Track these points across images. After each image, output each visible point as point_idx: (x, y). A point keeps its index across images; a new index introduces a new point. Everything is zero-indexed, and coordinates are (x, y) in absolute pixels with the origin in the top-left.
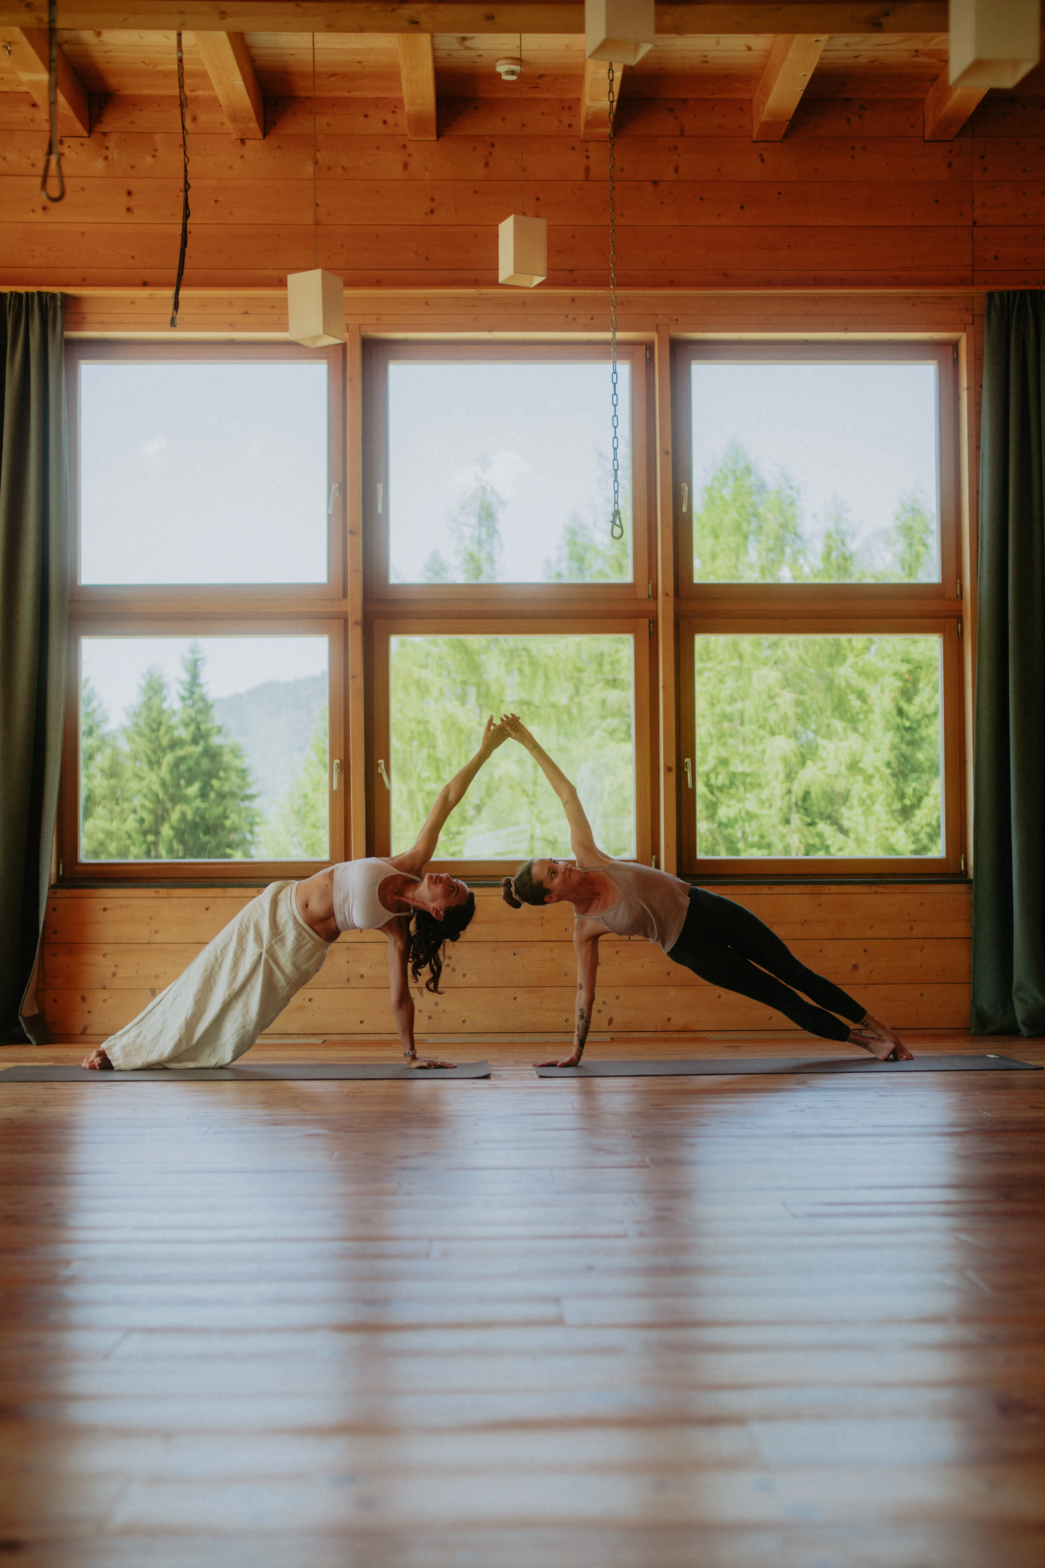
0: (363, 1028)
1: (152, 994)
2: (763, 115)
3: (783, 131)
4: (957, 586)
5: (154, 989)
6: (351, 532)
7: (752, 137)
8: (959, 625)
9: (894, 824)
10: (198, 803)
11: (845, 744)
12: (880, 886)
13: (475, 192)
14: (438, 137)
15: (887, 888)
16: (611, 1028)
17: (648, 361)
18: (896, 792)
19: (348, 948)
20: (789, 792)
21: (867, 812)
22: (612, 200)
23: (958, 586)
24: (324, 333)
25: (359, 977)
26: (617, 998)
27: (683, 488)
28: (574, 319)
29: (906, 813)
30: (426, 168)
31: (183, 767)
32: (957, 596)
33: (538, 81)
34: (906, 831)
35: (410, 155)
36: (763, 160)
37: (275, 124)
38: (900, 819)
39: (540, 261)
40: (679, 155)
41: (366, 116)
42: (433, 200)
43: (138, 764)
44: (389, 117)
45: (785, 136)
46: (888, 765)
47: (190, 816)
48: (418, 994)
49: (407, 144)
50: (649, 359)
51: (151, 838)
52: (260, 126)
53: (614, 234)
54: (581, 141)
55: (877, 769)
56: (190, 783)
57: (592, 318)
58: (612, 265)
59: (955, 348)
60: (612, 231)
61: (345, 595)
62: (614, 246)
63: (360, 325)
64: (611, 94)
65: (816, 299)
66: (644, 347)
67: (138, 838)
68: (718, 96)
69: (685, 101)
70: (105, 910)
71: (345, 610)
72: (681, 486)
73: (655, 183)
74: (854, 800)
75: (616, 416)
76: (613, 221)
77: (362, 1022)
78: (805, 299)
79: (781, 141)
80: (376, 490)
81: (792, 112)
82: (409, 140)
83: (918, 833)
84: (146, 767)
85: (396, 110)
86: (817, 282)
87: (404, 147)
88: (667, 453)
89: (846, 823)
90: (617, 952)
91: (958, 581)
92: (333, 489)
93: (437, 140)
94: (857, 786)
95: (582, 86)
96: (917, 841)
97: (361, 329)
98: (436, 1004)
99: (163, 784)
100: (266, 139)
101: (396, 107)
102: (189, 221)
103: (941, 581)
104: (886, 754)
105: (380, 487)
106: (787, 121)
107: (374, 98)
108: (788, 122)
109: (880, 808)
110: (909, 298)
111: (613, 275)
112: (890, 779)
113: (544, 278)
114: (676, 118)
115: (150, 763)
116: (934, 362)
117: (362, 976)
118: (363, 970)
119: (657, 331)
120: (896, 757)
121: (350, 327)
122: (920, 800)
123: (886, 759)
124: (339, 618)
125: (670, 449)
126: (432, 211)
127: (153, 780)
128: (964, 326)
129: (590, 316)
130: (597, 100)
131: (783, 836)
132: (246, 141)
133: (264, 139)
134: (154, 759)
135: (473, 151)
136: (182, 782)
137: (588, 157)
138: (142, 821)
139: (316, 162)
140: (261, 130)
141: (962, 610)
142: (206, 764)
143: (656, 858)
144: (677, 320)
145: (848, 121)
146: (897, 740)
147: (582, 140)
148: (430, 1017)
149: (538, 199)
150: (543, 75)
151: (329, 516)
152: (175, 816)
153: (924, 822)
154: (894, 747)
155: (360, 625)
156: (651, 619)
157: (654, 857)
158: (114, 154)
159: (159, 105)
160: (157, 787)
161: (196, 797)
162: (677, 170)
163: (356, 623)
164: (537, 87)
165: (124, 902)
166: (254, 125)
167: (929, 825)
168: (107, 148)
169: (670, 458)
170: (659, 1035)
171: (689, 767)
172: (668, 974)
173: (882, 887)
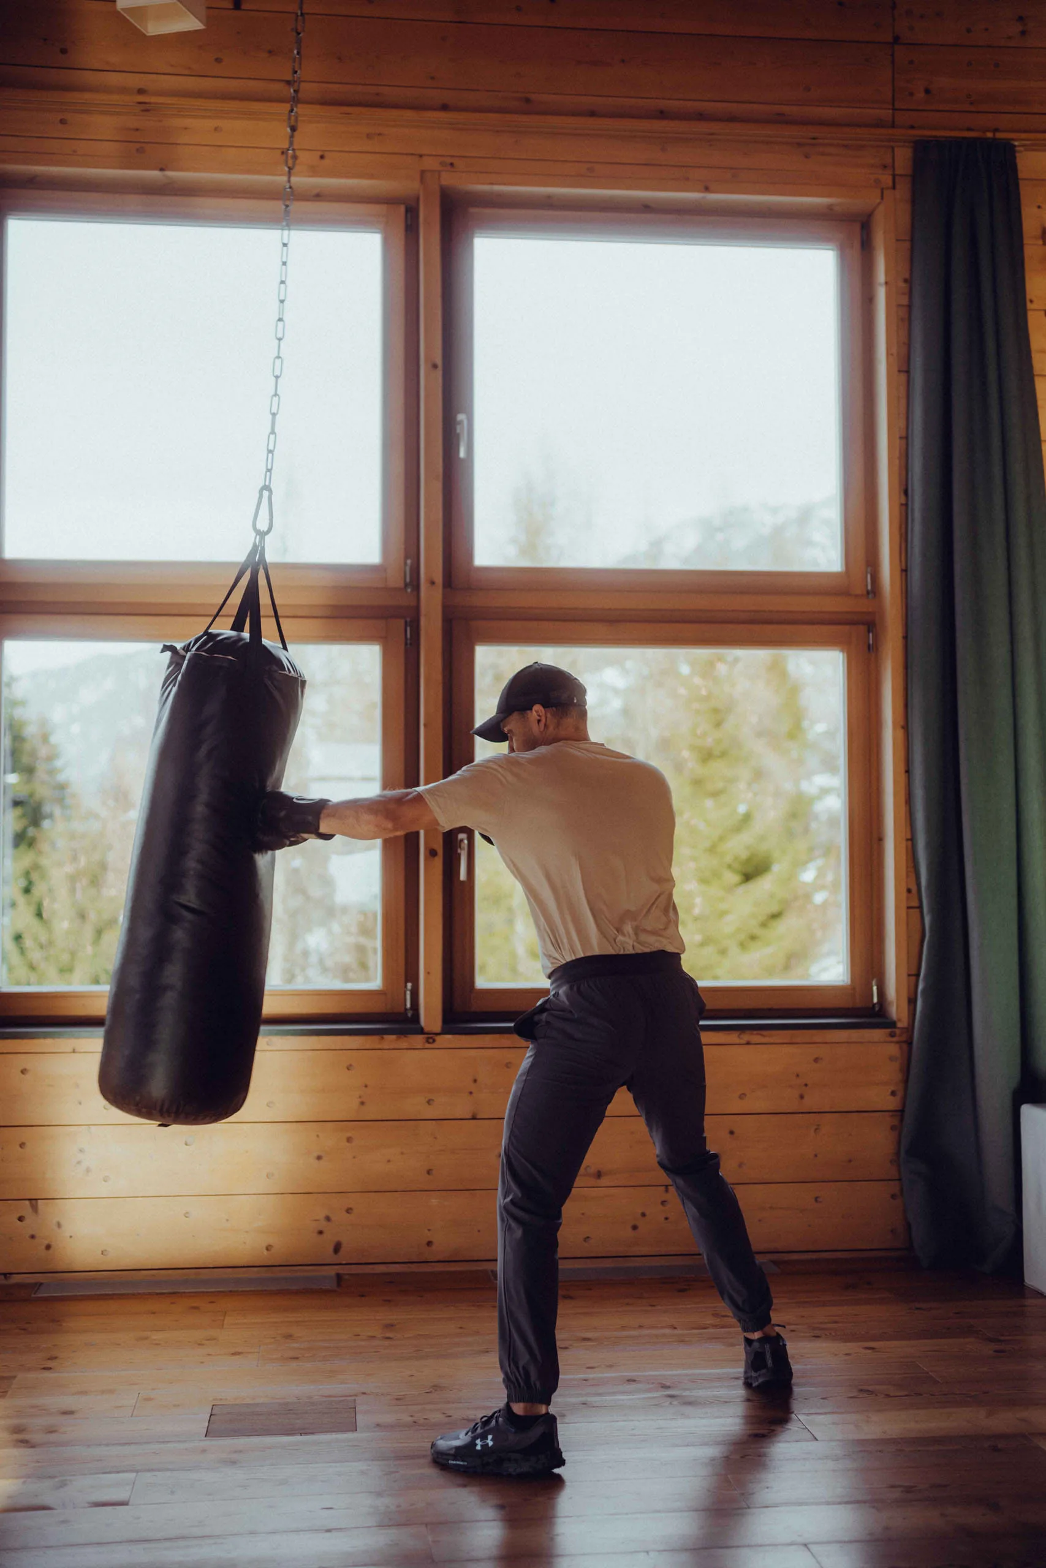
4: (868, 575)
8: (871, 635)
12: (755, 1032)
15: (764, 1036)
16: (342, 1257)
17: (408, 226)
26: (349, 1210)
27: (458, 421)
28: (294, 157)
32: (868, 592)
48: (30, 1210)
50: (411, 225)
57: (322, 157)
59: (865, 222)
65: (663, 141)
66: (402, 206)
86: (665, 116)
88: (435, 366)
91: (869, 569)
103: (842, 570)
110: (799, 146)
116: (836, 243)
119: (422, 181)
125: (439, 361)
128: (880, 189)
129: (320, 153)
141: (878, 612)
143: (413, 987)
144: (453, 165)
148: (49, 1246)
156: (408, 620)
157: (409, 985)
169: (439, 373)
170: (414, 1268)
171: (464, 849)
172: (429, 1172)
173: (757, 1034)
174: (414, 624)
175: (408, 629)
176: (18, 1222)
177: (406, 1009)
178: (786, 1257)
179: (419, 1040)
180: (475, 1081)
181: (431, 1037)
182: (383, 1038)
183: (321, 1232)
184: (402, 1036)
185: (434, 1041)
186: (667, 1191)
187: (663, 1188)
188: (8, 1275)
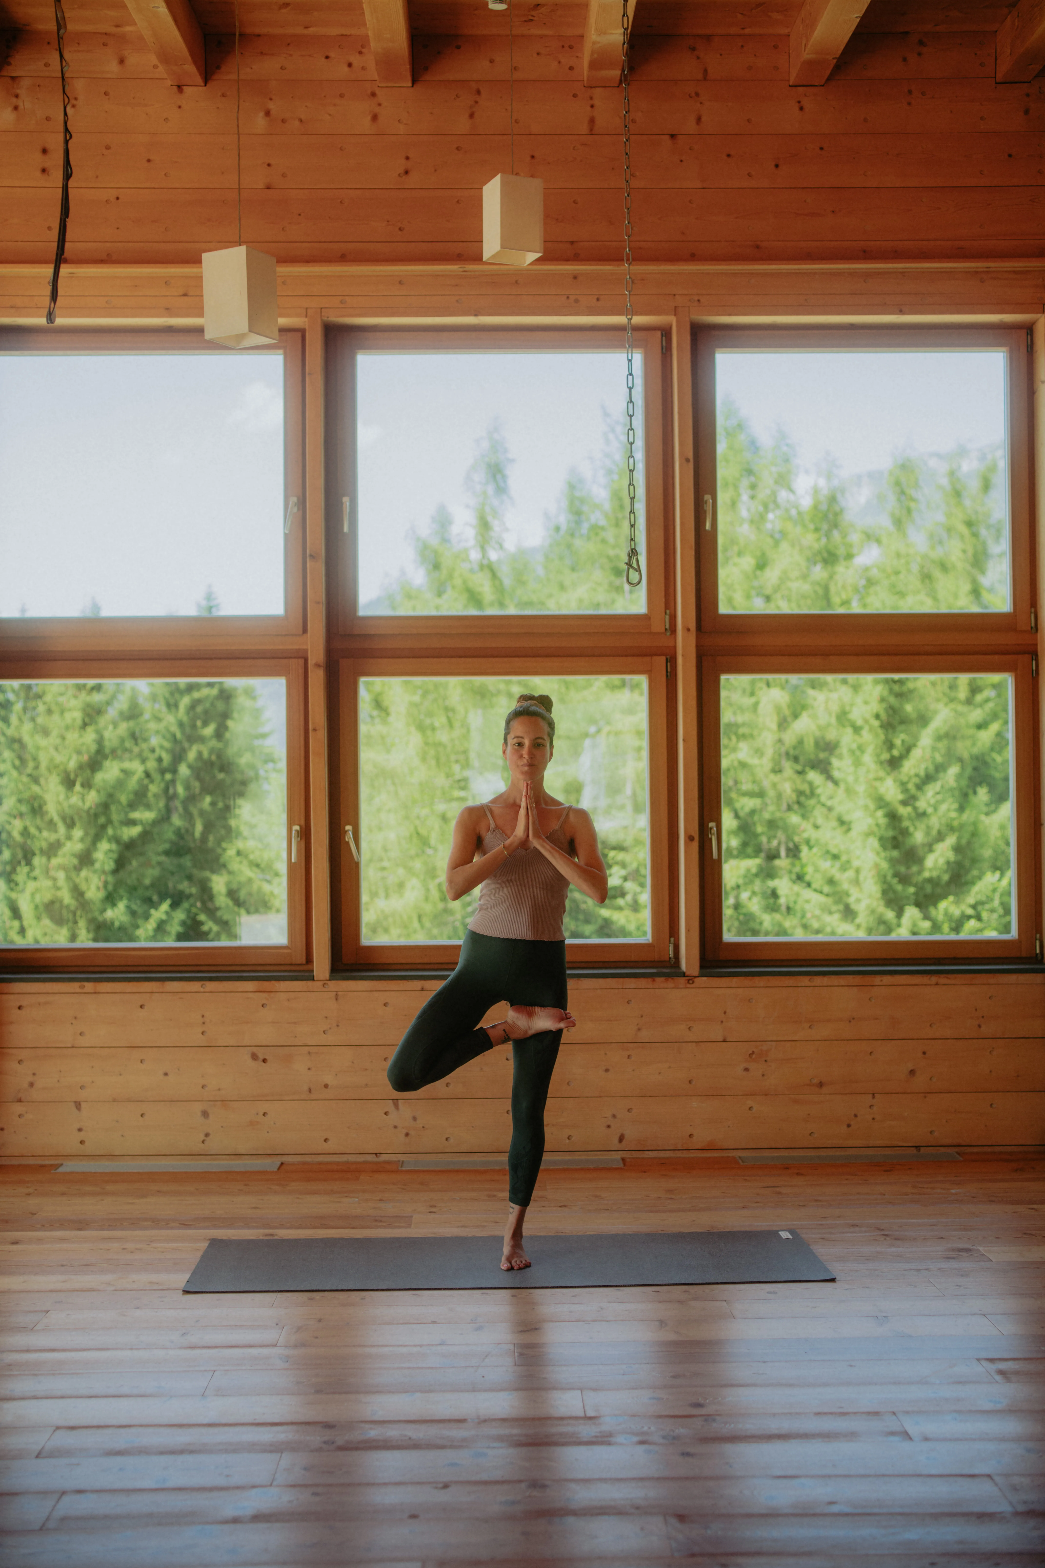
0: (327, 1148)
1: (77, 1108)
2: (806, 52)
3: (828, 72)
4: (1031, 616)
5: (80, 1102)
6: (311, 556)
7: (789, 80)
8: (1034, 662)
9: (882, 774)
10: (214, 743)
11: (834, 696)
12: (942, 976)
13: (458, 149)
14: (414, 81)
15: (950, 979)
16: (623, 1146)
17: (664, 350)
18: (884, 743)
19: (309, 1053)
20: (780, 741)
21: (857, 763)
22: (627, 154)
23: (1033, 615)
24: (250, 331)
25: (323, 1086)
26: (629, 1110)
27: (706, 501)
28: (576, 301)
29: (894, 763)
30: (399, 121)
31: (199, 709)
32: (1032, 628)
33: (533, 13)
34: (895, 781)
35: (380, 105)
36: (801, 109)
37: (218, 68)
38: (888, 769)
39: (535, 232)
40: (701, 103)
41: (327, 57)
42: (407, 158)
43: (157, 706)
44: (356, 60)
45: (829, 79)
46: (877, 717)
47: (206, 755)
48: (393, 1107)
49: (377, 92)
50: (666, 347)
51: (168, 776)
52: (198, 68)
53: (630, 197)
54: (585, 87)
55: (866, 721)
56: (205, 724)
57: (598, 299)
58: (626, 238)
59: (1029, 332)
60: (626, 195)
61: (305, 631)
62: (628, 213)
63: (321, 308)
64: (625, 18)
65: (867, 275)
66: (659, 333)
67: (157, 777)
68: (747, 31)
69: (708, 38)
70: (20, 1008)
71: (305, 647)
72: (703, 498)
73: (673, 136)
74: (844, 750)
75: (632, 429)
76: (627, 181)
77: (326, 1140)
78: (852, 274)
79: (823, 86)
80: (342, 503)
81: (842, 48)
82: (379, 87)
83: (907, 783)
84: (164, 709)
85: (363, 50)
86: (866, 255)
87: (373, 94)
88: (688, 460)
89: (836, 774)
90: (629, 1057)
91: (1033, 610)
92: (291, 503)
93: (413, 87)
94: (847, 739)
95: (585, 19)
96: (905, 791)
97: (323, 314)
98: (415, 1119)
99: (181, 725)
100: (208, 85)
101: (362, 47)
102: (71, 183)
103: (1012, 611)
104: (875, 707)
105: (346, 500)
106: (834, 59)
107: (338, 35)
108: (835, 61)
109: (868, 758)
110: (977, 272)
111: (628, 250)
112: (880, 732)
113: (540, 255)
114: (698, 58)
115: (169, 706)
116: (1004, 349)
117: (326, 1086)
118: (329, 1079)
119: (675, 315)
120: (886, 710)
121: (308, 310)
122: (908, 750)
123: (875, 711)
124: (299, 658)
125: (691, 455)
126: (407, 172)
127: (170, 720)
128: (1042, 306)
129: (596, 297)
130: (605, 34)
131: (774, 785)
132: (184, 87)
133: (205, 86)
134: (172, 701)
135: (455, 99)
136: (199, 723)
137: (592, 106)
138: (160, 760)
139: (268, 113)
140: (200, 75)
141: (1036, 645)
142: (220, 706)
143: (674, 941)
144: (699, 301)
145: (905, 59)
146: (886, 693)
147: (586, 85)
148: (407, 1135)
149: (533, 157)
150: (538, 5)
151: (286, 535)
152: (192, 755)
153: (912, 772)
154: (882, 700)
155: (322, 668)
156: (668, 657)
157: (672, 940)
158: (26, 103)
159: (78, 44)
160: (175, 729)
161: (212, 737)
162: (699, 120)
163: (318, 665)
164: (532, 20)
165: (42, 999)
166: (190, 68)
167: (917, 775)
168: (17, 96)
169: (691, 465)
170: (679, 1154)
171: (714, 834)
172: (690, 1082)
173: (944, 977)
174: (672, 660)
175: (669, 664)
176: (385, 1115)
177: (670, 958)
178: (969, 1150)
179: (682, 980)
180: (725, 1013)
181: (690, 979)
182: (654, 980)
183: (609, 1126)
184: (670, 979)
185: (693, 982)
186: (874, 1098)
187: (871, 1096)
188: (378, 1155)
